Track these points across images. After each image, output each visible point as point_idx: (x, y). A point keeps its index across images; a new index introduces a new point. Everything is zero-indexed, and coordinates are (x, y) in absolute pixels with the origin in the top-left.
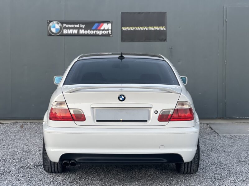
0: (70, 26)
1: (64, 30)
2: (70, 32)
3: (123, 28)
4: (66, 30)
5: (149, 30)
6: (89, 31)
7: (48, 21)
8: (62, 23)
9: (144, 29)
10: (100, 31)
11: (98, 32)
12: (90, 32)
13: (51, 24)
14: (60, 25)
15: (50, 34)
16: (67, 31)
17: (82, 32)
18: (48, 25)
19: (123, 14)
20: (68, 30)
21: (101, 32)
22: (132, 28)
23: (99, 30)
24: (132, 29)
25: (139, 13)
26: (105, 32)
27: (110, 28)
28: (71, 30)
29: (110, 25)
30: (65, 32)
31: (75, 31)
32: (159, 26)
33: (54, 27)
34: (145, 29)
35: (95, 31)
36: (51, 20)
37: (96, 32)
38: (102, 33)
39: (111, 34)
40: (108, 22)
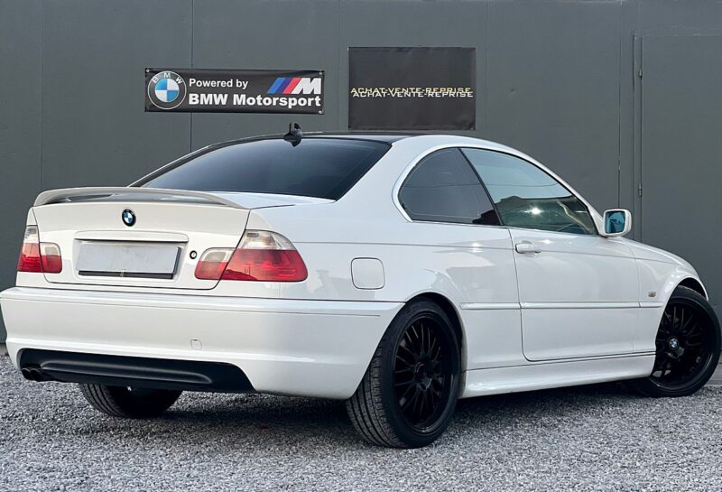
0: (206, 84)
1: (191, 95)
2: (206, 99)
3: (354, 90)
4: (197, 96)
5: (426, 97)
6: (259, 98)
7: (148, 71)
8: (186, 77)
9: (412, 94)
10: (290, 100)
11: (283, 102)
12: (262, 101)
13: (155, 79)
14: (179, 80)
15: (154, 107)
16: (199, 98)
17: (239, 100)
18: (147, 83)
19: (354, 51)
20: (203, 95)
21: (293, 102)
22: (380, 91)
23: (289, 96)
24: (379, 94)
25: (400, 49)
26: (302, 102)
27: (318, 91)
28: (210, 96)
29: (318, 81)
30: (193, 99)
31: (222, 99)
32: (455, 86)
33: (164, 87)
34: (417, 94)
35: (275, 99)
36: (155, 67)
37: (278, 102)
38: (295, 104)
39: (320, 108)
40: (311, 74)
